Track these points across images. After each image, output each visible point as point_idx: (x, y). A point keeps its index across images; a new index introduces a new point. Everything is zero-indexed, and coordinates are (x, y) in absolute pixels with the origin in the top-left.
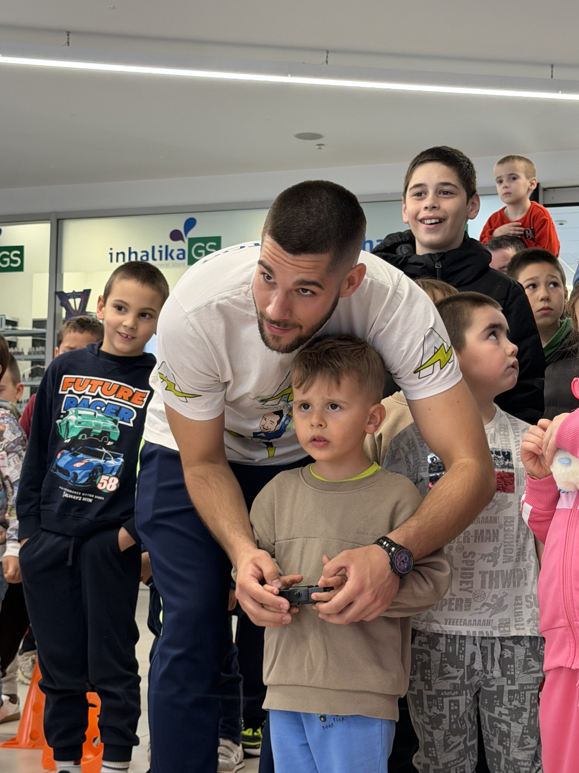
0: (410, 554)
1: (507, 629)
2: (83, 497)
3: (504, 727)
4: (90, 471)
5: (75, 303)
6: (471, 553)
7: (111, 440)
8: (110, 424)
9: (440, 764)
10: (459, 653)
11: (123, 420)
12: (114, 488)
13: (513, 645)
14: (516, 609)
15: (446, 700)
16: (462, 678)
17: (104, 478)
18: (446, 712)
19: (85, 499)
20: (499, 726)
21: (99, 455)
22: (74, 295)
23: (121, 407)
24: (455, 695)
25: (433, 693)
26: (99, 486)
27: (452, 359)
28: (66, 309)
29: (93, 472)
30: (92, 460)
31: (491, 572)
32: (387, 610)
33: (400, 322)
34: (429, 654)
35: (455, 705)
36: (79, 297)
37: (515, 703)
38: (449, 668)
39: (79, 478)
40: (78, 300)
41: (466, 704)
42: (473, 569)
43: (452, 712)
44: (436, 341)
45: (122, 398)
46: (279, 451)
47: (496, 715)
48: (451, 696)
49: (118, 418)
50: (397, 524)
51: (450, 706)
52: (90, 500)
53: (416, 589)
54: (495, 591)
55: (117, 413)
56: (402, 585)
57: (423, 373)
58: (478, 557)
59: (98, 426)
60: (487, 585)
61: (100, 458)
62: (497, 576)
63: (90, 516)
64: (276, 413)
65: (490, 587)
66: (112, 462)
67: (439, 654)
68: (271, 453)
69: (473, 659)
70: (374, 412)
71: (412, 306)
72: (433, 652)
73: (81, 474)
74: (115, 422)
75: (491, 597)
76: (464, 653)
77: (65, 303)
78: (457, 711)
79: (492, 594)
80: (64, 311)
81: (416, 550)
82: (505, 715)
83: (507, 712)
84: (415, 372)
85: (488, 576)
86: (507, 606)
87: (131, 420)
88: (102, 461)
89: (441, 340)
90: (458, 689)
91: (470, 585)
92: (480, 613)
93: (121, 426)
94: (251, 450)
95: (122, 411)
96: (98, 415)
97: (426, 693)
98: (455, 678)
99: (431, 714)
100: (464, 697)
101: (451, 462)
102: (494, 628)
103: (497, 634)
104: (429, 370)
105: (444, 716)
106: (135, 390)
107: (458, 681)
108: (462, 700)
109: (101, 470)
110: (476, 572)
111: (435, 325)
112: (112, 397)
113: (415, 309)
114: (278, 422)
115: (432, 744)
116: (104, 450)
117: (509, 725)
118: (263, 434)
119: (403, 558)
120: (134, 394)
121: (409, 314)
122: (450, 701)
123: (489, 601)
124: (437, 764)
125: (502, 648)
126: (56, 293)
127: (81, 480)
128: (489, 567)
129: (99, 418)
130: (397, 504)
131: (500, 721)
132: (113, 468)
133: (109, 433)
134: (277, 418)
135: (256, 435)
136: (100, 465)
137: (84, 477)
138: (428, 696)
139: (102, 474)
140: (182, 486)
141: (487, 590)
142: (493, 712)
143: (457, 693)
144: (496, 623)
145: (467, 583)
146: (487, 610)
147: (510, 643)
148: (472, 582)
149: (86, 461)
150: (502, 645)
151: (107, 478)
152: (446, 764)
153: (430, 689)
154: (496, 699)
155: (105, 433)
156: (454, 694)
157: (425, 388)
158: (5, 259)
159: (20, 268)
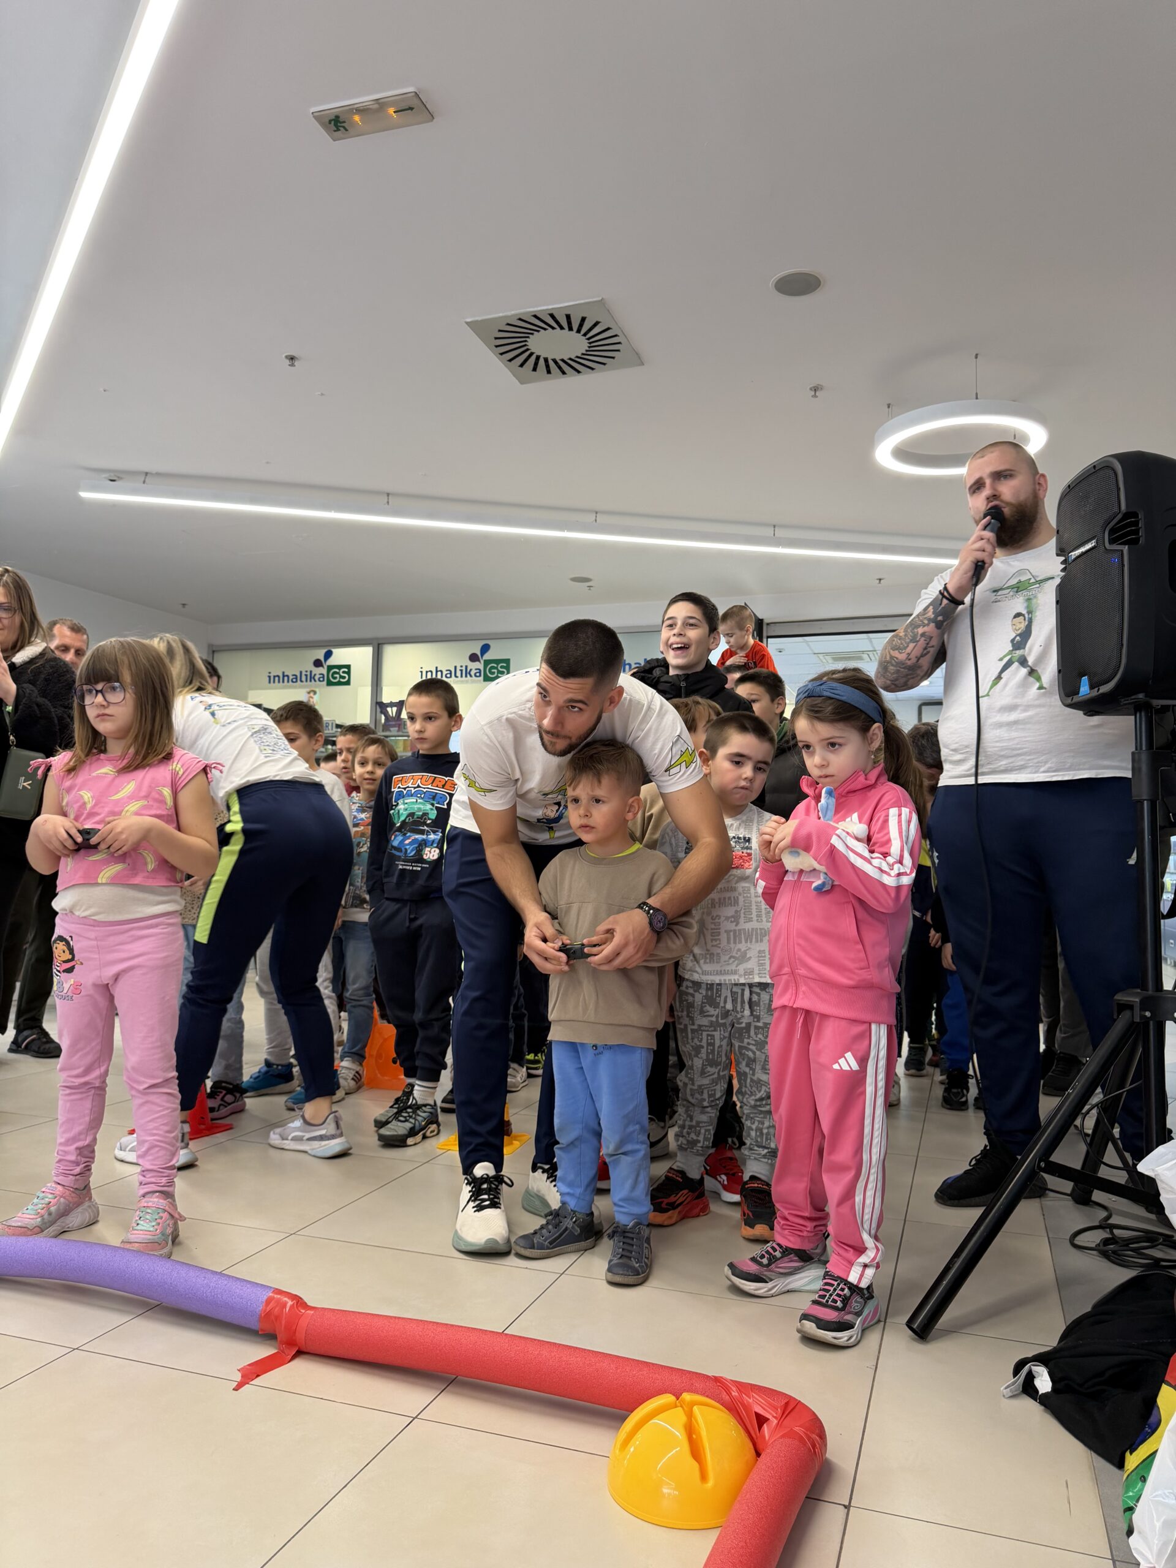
0: (665, 915)
1: (751, 977)
2: (413, 866)
3: (750, 1054)
4: (416, 845)
5: (392, 711)
6: (717, 916)
7: (429, 819)
8: (429, 806)
9: (696, 1085)
10: (716, 996)
11: (438, 803)
12: (436, 857)
13: (759, 991)
14: (759, 960)
15: (705, 1034)
16: (717, 1017)
17: (428, 849)
18: (704, 1043)
19: (414, 868)
20: (747, 1053)
21: (422, 832)
22: (392, 705)
23: (437, 793)
24: (712, 1031)
25: (695, 1027)
26: (425, 857)
27: (695, 760)
28: (385, 716)
29: (419, 846)
30: (417, 836)
31: (735, 931)
32: (645, 961)
33: (653, 731)
34: (693, 996)
35: (711, 1039)
36: (395, 706)
37: (760, 1036)
38: (708, 1008)
39: (409, 851)
40: (395, 709)
41: (721, 1038)
42: (720, 929)
43: (709, 1044)
44: (682, 746)
45: (437, 786)
46: (557, 834)
47: (745, 1044)
48: (708, 1031)
49: (435, 802)
50: (654, 891)
51: (708, 1040)
52: (419, 869)
53: (670, 943)
54: (739, 946)
55: (434, 798)
56: (658, 941)
57: (673, 771)
58: (723, 919)
59: (419, 810)
60: (732, 941)
61: (423, 834)
62: (740, 934)
63: (421, 882)
64: (555, 804)
65: (735, 943)
66: (432, 837)
67: (701, 996)
68: (552, 835)
69: (725, 1002)
70: (633, 802)
71: (662, 718)
72: (697, 994)
73: (409, 848)
74: (433, 805)
75: (735, 951)
76: (720, 996)
77: (384, 711)
78: (713, 1044)
79: (736, 948)
80: (383, 717)
81: (670, 912)
82: (752, 1044)
83: (753, 1042)
84: (666, 771)
85: (732, 934)
86: (751, 957)
87: (445, 803)
88: (424, 837)
89: (687, 746)
90: (714, 1026)
91: (718, 942)
92: (728, 964)
93: (437, 808)
94: (535, 832)
95: (438, 797)
96: (419, 801)
97: (690, 1027)
98: (712, 1016)
99: (693, 1044)
100: (718, 1033)
101: (697, 841)
102: (740, 976)
103: (742, 981)
104: (677, 769)
105: (703, 1047)
106: (447, 779)
107: (714, 1019)
108: (717, 1034)
109: (423, 844)
110: (722, 931)
111: (681, 733)
112: (430, 786)
113: (665, 720)
114: (557, 811)
115: (692, 1068)
116: (425, 828)
117: (754, 1053)
118: (545, 820)
119: (659, 918)
120: (446, 782)
121: (660, 724)
122: (708, 1035)
123: (734, 954)
124: (693, 1084)
125: (751, 993)
126: (377, 703)
127: (410, 853)
128: (732, 926)
129: (420, 803)
130: (654, 875)
131: (748, 1049)
132: (433, 841)
133: (428, 814)
134: (557, 807)
135: (539, 820)
136: (423, 840)
137: (412, 850)
138: (691, 1030)
139: (426, 847)
140: (484, 860)
141: (732, 945)
142: (743, 1042)
143: (713, 1029)
144: (741, 972)
145: (716, 940)
146: (734, 962)
147: (757, 990)
148: (720, 940)
149: (413, 838)
150: (750, 991)
151: (429, 849)
152: (700, 1086)
153: (693, 1024)
154: (745, 1033)
155: (425, 814)
156: (710, 1029)
157: (674, 783)
158: (335, 676)
159: (348, 683)
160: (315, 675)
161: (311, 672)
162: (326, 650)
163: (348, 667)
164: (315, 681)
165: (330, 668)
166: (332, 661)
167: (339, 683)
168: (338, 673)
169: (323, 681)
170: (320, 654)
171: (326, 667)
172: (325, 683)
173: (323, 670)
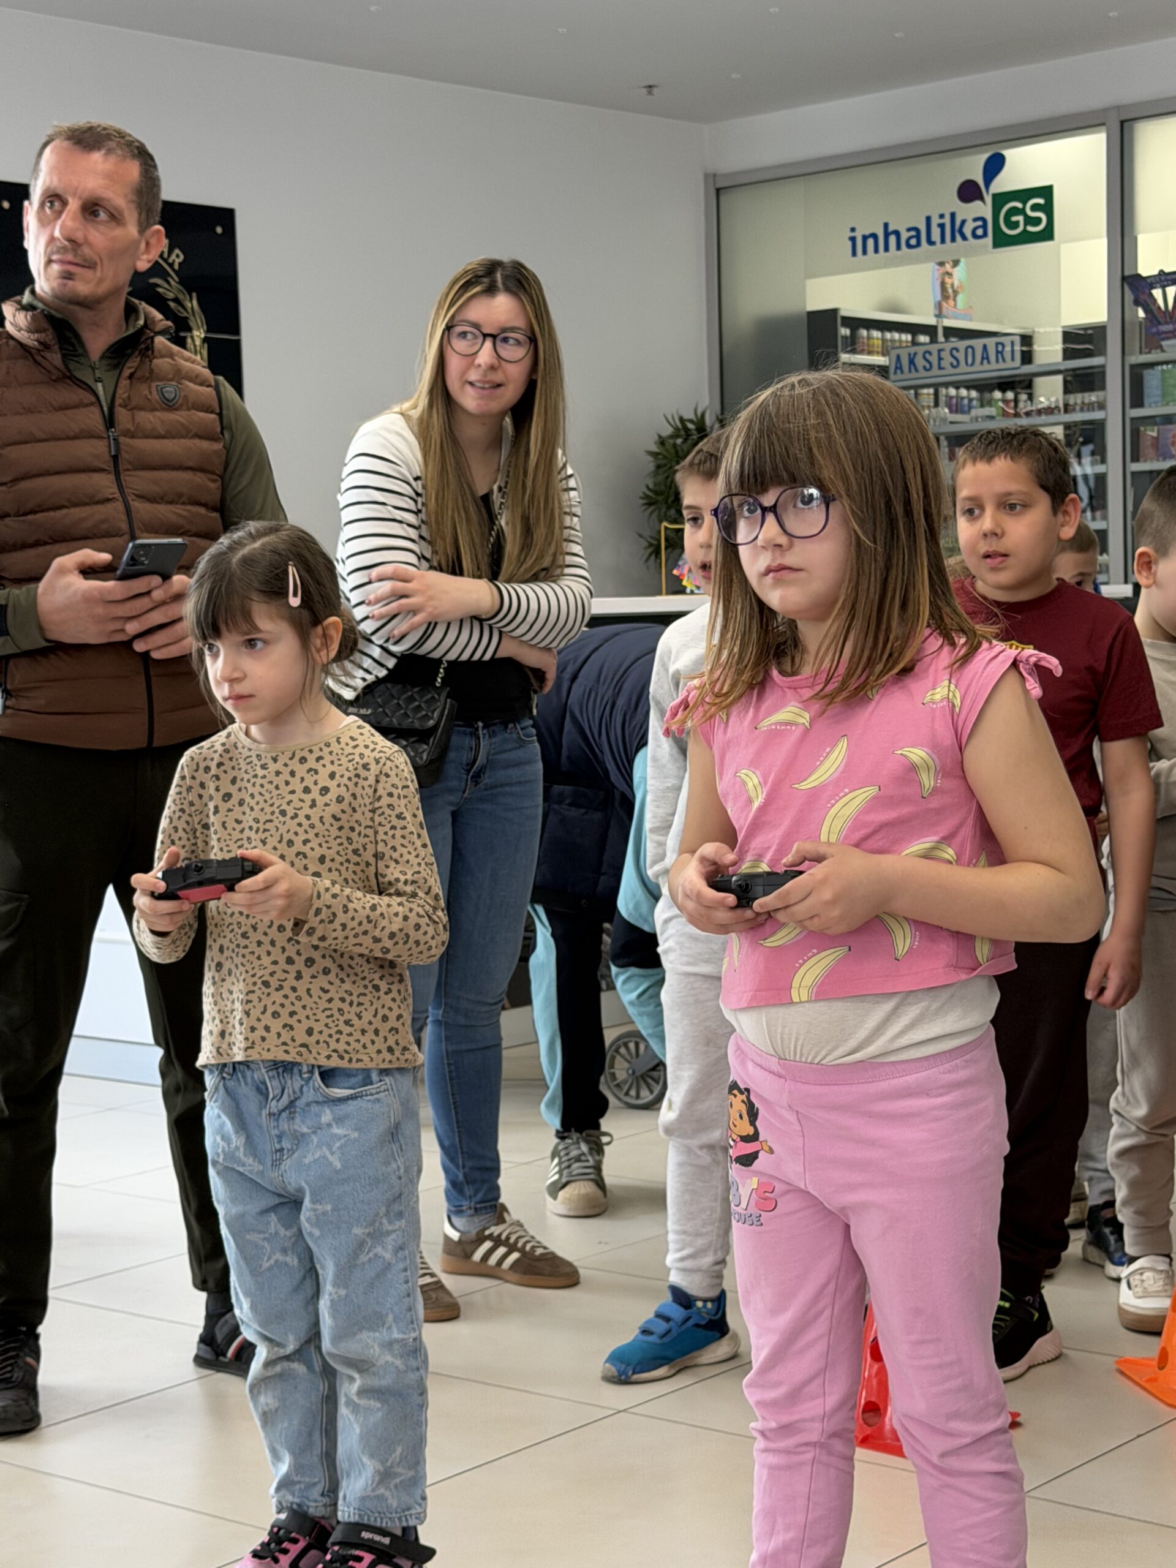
158: (1014, 219)
159: (1048, 234)
160: (963, 222)
161: (953, 215)
162: (985, 156)
163: (1046, 192)
164: (964, 238)
165: (1000, 199)
166: (1005, 182)
167: (1027, 238)
168: (1022, 212)
169: (985, 235)
170: (973, 167)
171: (989, 199)
172: (989, 240)
173: (983, 209)
